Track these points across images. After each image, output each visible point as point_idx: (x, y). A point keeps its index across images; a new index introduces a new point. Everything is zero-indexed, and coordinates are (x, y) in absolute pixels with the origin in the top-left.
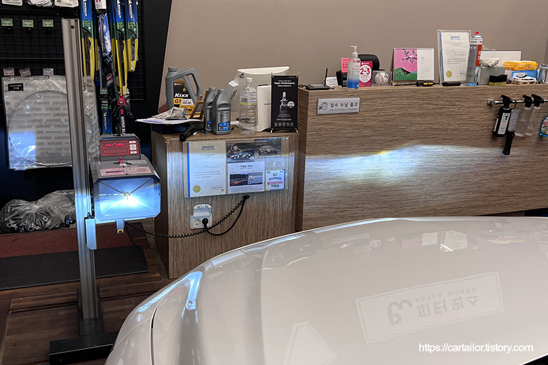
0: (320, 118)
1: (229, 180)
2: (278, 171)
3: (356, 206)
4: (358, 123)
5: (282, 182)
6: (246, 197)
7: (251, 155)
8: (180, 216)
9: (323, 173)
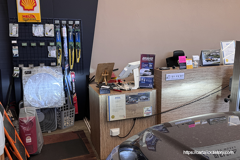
2: (149, 107)
5: (150, 112)
6: (135, 119)
7: (137, 100)
8: (105, 130)
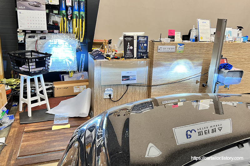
0: (159, 53)
1: (122, 78)
3: (173, 90)
4: (174, 56)
6: (128, 85)
8: (99, 93)
9: (160, 76)
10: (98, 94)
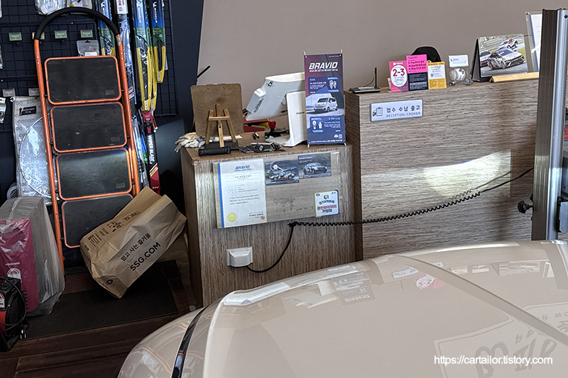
0: (376, 125)
2: (329, 193)
3: (428, 230)
4: (422, 129)
6: (292, 225)
7: (295, 175)
8: (214, 251)
9: (384, 191)
10: (211, 253)
